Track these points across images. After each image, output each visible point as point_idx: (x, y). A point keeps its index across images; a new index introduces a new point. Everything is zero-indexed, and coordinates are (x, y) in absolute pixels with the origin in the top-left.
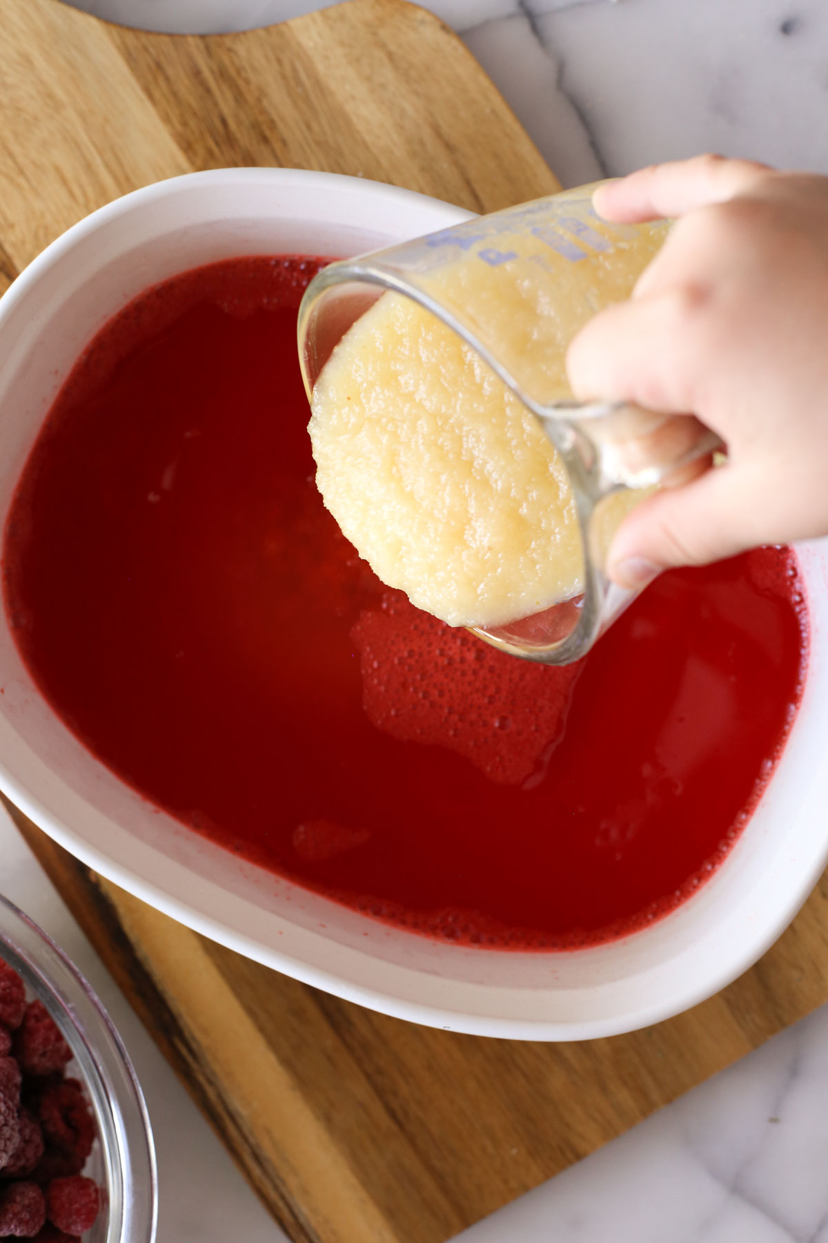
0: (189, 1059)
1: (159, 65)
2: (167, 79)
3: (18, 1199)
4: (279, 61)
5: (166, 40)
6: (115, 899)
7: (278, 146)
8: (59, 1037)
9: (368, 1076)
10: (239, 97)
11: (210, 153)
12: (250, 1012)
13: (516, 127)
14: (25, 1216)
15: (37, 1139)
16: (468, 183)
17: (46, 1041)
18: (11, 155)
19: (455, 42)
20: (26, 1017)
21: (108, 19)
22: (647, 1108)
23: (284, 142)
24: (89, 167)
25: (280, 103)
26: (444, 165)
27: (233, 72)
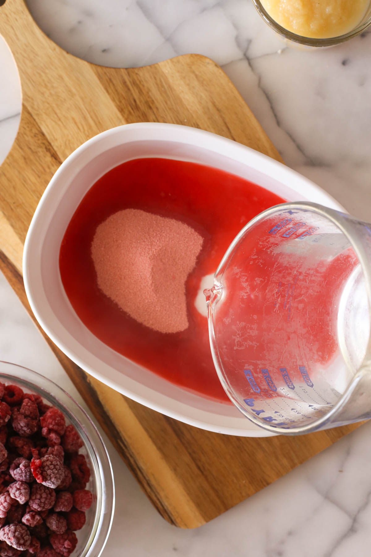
0: (124, 448)
1: (110, 80)
2: (114, 85)
3: (63, 497)
4: (155, 78)
5: (113, 70)
6: (96, 388)
7: (155, 110)
8: (78, 437)
9: (190, 454)
10: (140, 91)
11: (130, 113)
12: (146, 430)
13: (243, 102)
14: (66, 503)
15: (70, 476)
16: (225, 123)
17: (73, 439)
18: (56, 114)
19: (220, 71)
20: (66, 431)
21: (91, 63)
22: (293, 466)
23: (157, 108)
24: (85, 118)
25: (155, 94)
26: (217, 117)
27: (138, 82)
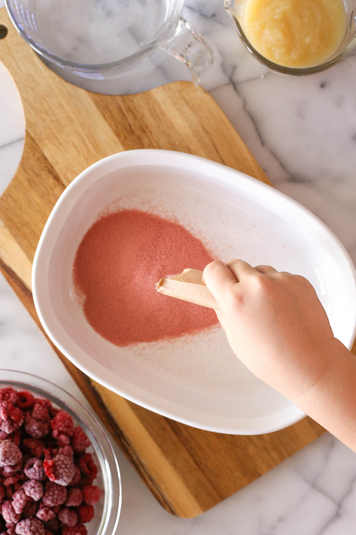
0: (127, 445)
1: (107, 107)
2: (110, 111)
3: (74, 493)
4: (148, 104)
5: (109, 98)
6: (101, 392)
7: (149, 134)
8: (86, 438)
9: (187, 449)
10: (135, 117)
11: (126, 137)
12: (147, 429)
13: (230, 126)
14: (76, 499)
15: (79, 473)
16: (214, 145)
17: (81, 440)
18: (57, 139)
19: (208, 96)
20: (74, 433)
21: (88, 90)
22: (282, 458)
23: (151, 132)
24: (84, 142)
25: (149, 119)
26: (206, 139)
27: (132, 108)
